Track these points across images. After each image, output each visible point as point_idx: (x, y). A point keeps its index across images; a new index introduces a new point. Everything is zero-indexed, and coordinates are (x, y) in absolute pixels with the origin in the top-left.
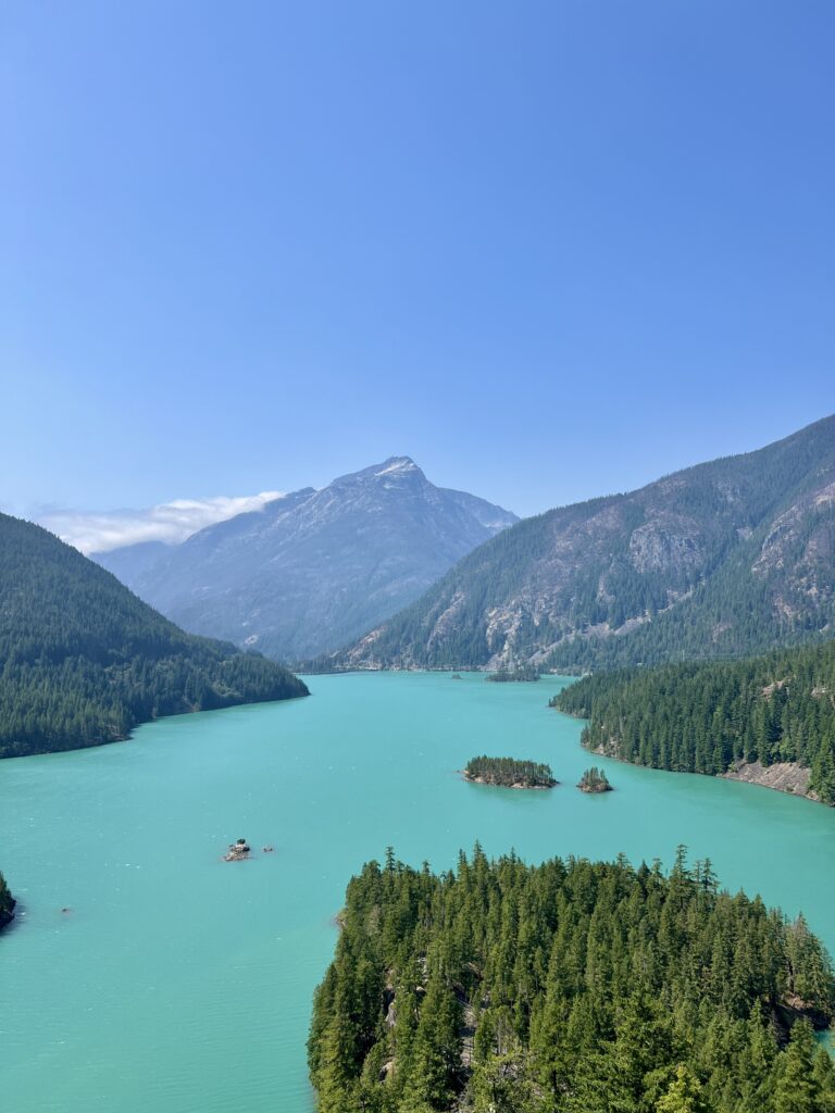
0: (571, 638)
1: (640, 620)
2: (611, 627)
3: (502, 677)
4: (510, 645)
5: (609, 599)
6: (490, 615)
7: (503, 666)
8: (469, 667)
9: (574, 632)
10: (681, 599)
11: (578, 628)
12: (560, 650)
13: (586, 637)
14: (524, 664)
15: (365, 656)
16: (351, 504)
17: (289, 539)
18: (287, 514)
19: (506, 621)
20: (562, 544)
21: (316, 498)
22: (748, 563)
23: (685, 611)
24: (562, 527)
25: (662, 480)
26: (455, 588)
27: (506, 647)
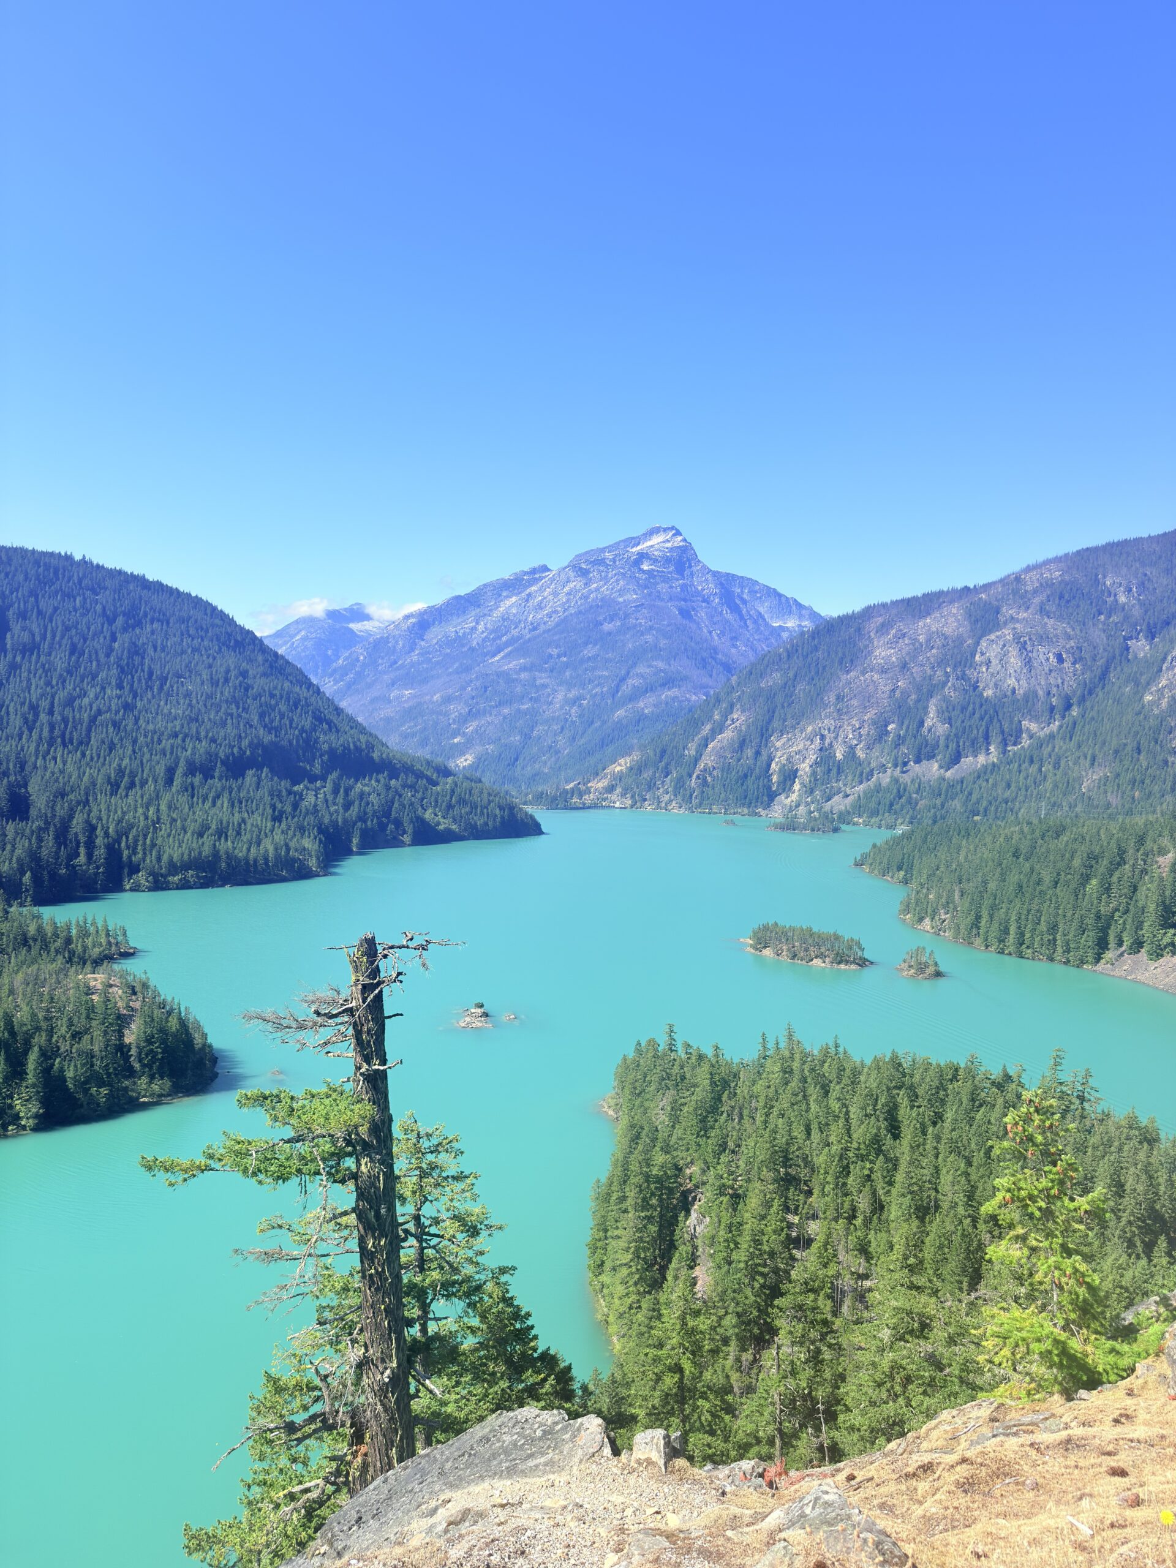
0: (886, 779)
1: (982, 759)
2: (941, 767)
3: (790, 826)
4: (803, 784)
5: (942, 729)
6: (779, 744)
7: (791, 810)
8: (746, 811)
9: (889, 771)
10: (1042, 734)
11: (896, 765)
12: (869, 795)
13: (906, 779)
14: (819, 810)
15: (611, 789)
16: (597, 590)
17: (515, 632)
18: (514, 599)
19: (798, 752)
20: (883, 652)
21: (552, 580)
22: (1140, 687)
23: (1046, 751)
24: (883, 629)
25: (1028, 569)
26: (732, 706)
27: (797, 786)
